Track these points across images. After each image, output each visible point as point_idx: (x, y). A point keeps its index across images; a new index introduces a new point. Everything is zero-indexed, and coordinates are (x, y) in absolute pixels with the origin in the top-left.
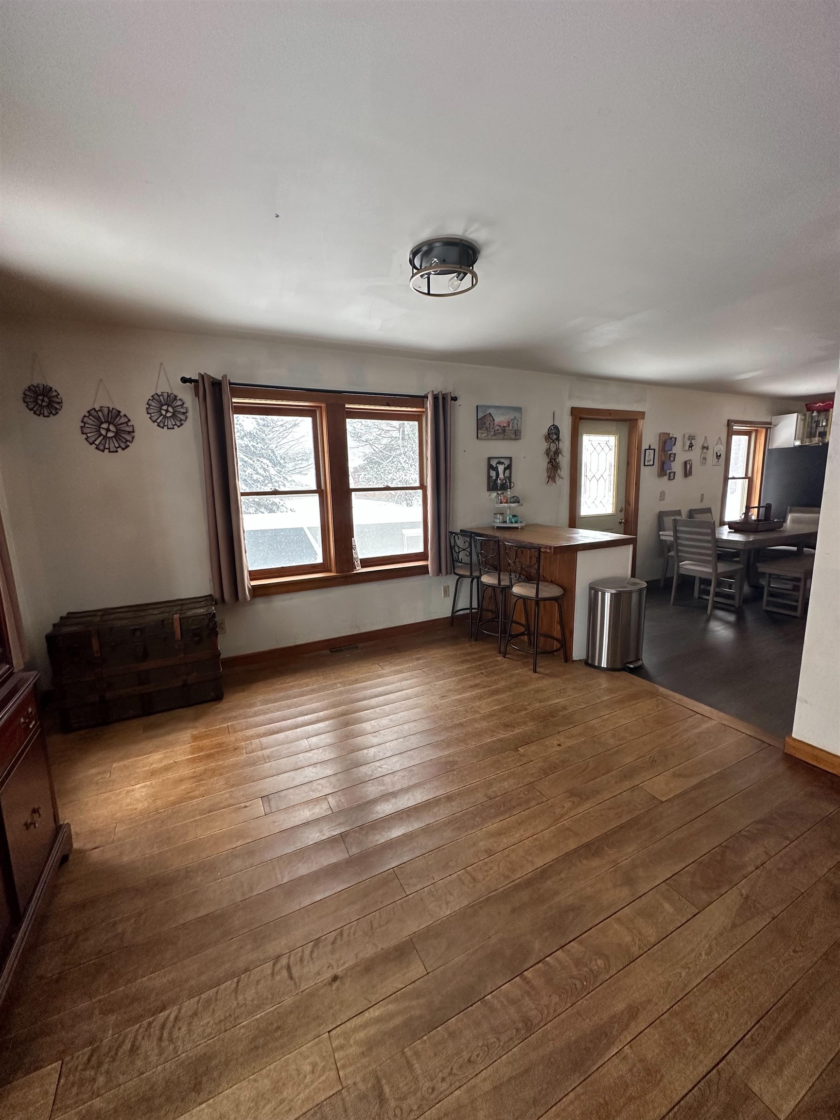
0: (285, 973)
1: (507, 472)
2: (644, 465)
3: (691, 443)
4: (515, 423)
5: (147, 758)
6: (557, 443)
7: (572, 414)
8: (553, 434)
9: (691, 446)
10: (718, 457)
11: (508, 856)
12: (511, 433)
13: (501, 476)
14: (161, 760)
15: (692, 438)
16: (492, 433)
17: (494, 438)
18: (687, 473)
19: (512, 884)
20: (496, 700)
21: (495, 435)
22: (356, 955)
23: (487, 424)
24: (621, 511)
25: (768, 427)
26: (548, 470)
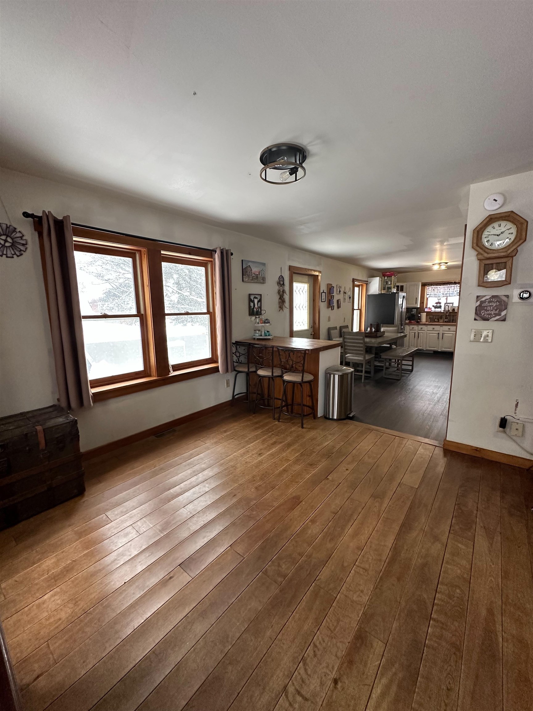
0: (299, 699)
1: (259, 303)
2: (322, 301)
3: (340, 290)
4: (263, 273)
5: (39, 567)
6: (283, 286)
7: (289, 270)
8: (281, 282)
9: (340, 292)
10: (350, 298)
11: (371, 547)
12: (260, 279)
13: (256, 306)
14: (57, 564)
15: (340, 287)
16: (251, 278)
17: (252, 281)
18: (339, 307)
19: (386, 564)
20: (293, 449)
21: (252, 280)
22: (336, 656)
23: (248, 272)
24: (311, 328)
25: (367, 283)
26: (279, 303)
